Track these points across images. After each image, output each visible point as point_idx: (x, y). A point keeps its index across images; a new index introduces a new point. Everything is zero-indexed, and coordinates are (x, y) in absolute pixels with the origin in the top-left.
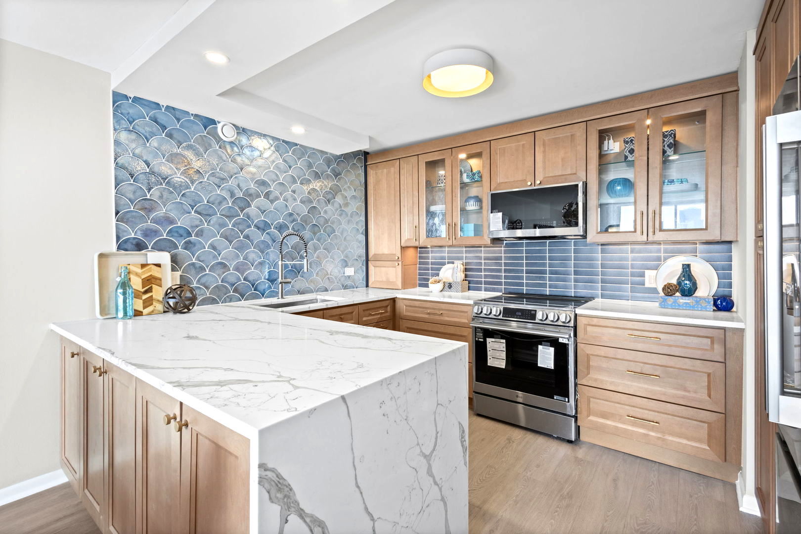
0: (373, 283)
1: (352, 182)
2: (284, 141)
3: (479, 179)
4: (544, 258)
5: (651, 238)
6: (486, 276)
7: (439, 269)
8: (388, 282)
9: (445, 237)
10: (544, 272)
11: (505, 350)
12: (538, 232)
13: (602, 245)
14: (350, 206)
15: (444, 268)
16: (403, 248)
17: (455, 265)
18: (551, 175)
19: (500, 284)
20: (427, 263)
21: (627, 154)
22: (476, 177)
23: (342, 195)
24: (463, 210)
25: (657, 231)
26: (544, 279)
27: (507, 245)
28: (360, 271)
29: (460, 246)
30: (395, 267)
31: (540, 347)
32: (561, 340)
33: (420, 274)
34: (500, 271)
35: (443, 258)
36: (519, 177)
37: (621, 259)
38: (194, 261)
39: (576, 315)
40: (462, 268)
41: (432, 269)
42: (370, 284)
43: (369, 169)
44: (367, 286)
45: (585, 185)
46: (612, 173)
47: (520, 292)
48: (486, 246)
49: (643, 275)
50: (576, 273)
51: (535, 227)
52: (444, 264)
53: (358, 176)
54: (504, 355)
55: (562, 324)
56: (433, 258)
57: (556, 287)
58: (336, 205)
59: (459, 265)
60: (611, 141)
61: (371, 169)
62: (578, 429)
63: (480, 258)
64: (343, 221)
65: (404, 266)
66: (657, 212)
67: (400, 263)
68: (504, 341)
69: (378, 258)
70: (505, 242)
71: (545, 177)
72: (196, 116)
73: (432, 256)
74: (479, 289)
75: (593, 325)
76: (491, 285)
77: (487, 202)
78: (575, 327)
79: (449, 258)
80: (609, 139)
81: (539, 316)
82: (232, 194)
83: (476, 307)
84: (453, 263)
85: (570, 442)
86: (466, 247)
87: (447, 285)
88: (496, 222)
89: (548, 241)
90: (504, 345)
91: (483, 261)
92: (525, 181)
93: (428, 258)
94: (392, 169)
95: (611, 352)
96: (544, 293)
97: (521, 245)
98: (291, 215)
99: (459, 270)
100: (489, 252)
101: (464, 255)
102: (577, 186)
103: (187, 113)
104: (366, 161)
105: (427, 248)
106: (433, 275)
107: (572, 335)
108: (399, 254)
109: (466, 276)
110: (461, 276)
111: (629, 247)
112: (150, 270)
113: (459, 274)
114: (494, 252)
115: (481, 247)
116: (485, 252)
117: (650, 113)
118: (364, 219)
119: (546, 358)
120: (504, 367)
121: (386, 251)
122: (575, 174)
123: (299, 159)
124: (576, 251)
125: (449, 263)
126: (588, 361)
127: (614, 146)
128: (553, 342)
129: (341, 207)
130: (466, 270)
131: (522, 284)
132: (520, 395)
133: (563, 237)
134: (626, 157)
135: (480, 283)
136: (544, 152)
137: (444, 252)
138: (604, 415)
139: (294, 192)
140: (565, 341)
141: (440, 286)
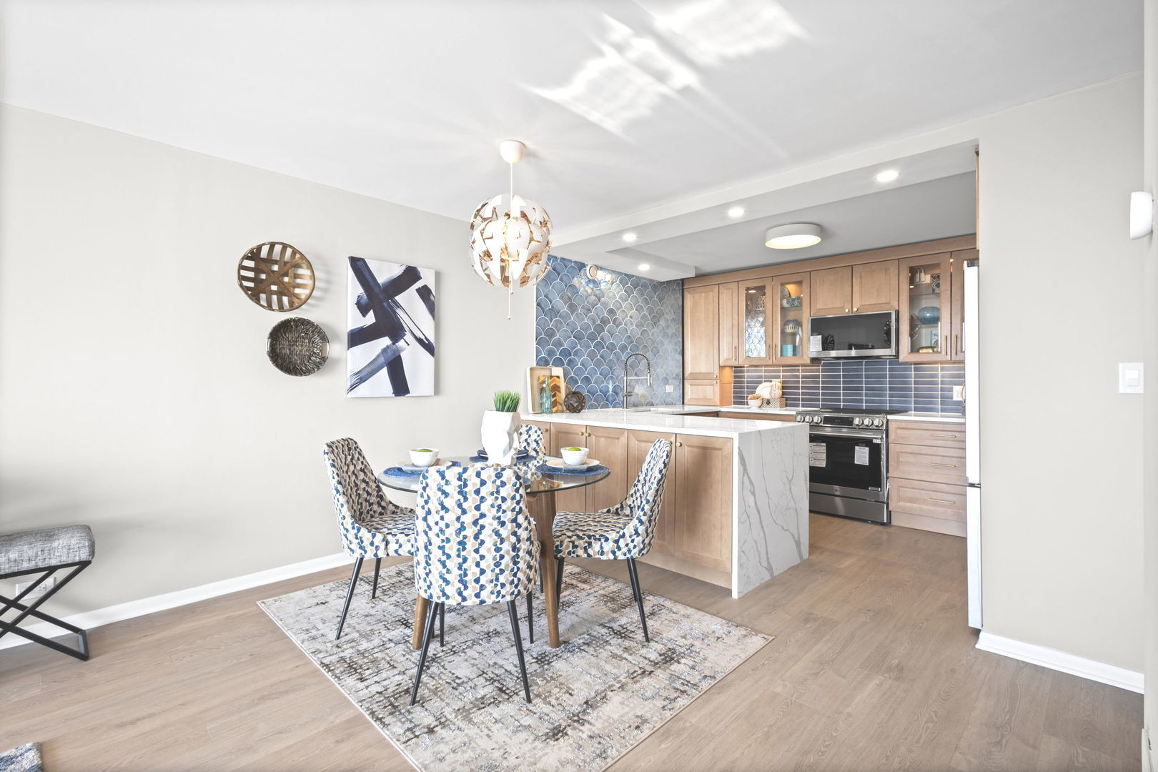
0: (689, 400)
1: (672, 307)
2: (626, 275)
3: (799, 305)
4: (861, 376)
5: (953, 358)
6: (803, 394)
7: (755, 388)
8: (705, 399)
9: (764, 356)
10: (861, 389)
11: (825, 451)
12: (853, 353)
13: (915, 364)
14: (670, 328)
15: (761, 386)
16: (722, 368)
17: (773, 383)
18: (867, 303)
19: (818, 400)
20: (743, 382)
21: (935, 287)
22: (796, 303)
23: (665, 318)
24: (783, 332)
25: (959, 353)
26: (861, 395)
27: (825, 365)
28: (678, 388)
29: (779, 366)
30: (713, 385)
31: (857, 448)
32: (875, 441)
33: (735, 392)
34: (818, 388)
35: (761, 377)
36: (838, 305)
37: (932, 376)
38: (572, 375)
39: (888, 421)
40: (781, 385)
41: (748, 388)
42: (686, 401)
43: (686, 293)
44: (683, 403)
45: (898, 313)
46: (924, 301)
47: (838, 407)
48: (803, 366)
49: (951, 390)
50: (891, 389)
51: (850, 348)
52: (761, 382)
53: (676, 299)
54: (824, 456)
55: (875, 428)
56: (749, 377)
57: (872, 402)
58: (660, 327)
59: (777, 383)
60: (922, 274)
61: (689, 292)
62: (889, 514)
63: (798, 377)
64: (666, 342)
65: (722, 384)
66: (959, 336)
67: (718, 381)
68: (825, 444)
69: (696, 376)
70: (823, 362)
71: (862, 305)
72: (576, 262)
73: (747, 375)
74: (797, 405)
75: (903, 428)
76: (809, 401)
77: (807, 326)
78: (887, 430)
79: (766, 377)
80: (921, 272)
81: (857, 421)
82: (594, 322)
83: (799, 416)
84: (771, 381)
85: (883, 524)
86: (783, 366)
87: (765, 402)
88: (814, 345)
89: (864, 361)
90: (825, 448)
91: (801, 380)
92: (843, 308)
93: (743, 377)
94: (711, 293)
95: (916, 449)
96: (861, 408)
97: (839, 364)
98: (629, 337)
99: (777, 387)
100: (806, 371)
101: (781, 374)
102: (889, 314)
103: (570, 261)
104: (683, 286)
105: (743, 367)
106: (748, 393)
107: (884, 437)
108: (717, 373)
109: (783, 393)
110: (778, 392)
111: (939, 366)
112: (554, 381)
113: (777, 391)
114: (812, 371)
115: (799, 366)
116: (803, 371)
117: (953, 256)
118: (681, 340)
119: (862, 456)
120: (824, 466)
121: (703, 370)
122: (889, 303)
123: (635, 288)
124: (890, 370)
125: (765, 381)
126: (898, 457)
127: (926, 279)
128: (867, 442)
129: (663, 329)
130: (783, 388)
131: (839, 400)
132: (837, 489)
133: (878, 357)
134: (934, 290)
135: (798, 399)
136: (861, 283)
137: (761, 371)
138: (911, 500)
139: (631, 317)
140: (878, 441)
141: (758, 402)
